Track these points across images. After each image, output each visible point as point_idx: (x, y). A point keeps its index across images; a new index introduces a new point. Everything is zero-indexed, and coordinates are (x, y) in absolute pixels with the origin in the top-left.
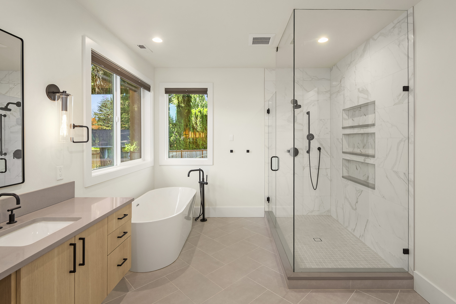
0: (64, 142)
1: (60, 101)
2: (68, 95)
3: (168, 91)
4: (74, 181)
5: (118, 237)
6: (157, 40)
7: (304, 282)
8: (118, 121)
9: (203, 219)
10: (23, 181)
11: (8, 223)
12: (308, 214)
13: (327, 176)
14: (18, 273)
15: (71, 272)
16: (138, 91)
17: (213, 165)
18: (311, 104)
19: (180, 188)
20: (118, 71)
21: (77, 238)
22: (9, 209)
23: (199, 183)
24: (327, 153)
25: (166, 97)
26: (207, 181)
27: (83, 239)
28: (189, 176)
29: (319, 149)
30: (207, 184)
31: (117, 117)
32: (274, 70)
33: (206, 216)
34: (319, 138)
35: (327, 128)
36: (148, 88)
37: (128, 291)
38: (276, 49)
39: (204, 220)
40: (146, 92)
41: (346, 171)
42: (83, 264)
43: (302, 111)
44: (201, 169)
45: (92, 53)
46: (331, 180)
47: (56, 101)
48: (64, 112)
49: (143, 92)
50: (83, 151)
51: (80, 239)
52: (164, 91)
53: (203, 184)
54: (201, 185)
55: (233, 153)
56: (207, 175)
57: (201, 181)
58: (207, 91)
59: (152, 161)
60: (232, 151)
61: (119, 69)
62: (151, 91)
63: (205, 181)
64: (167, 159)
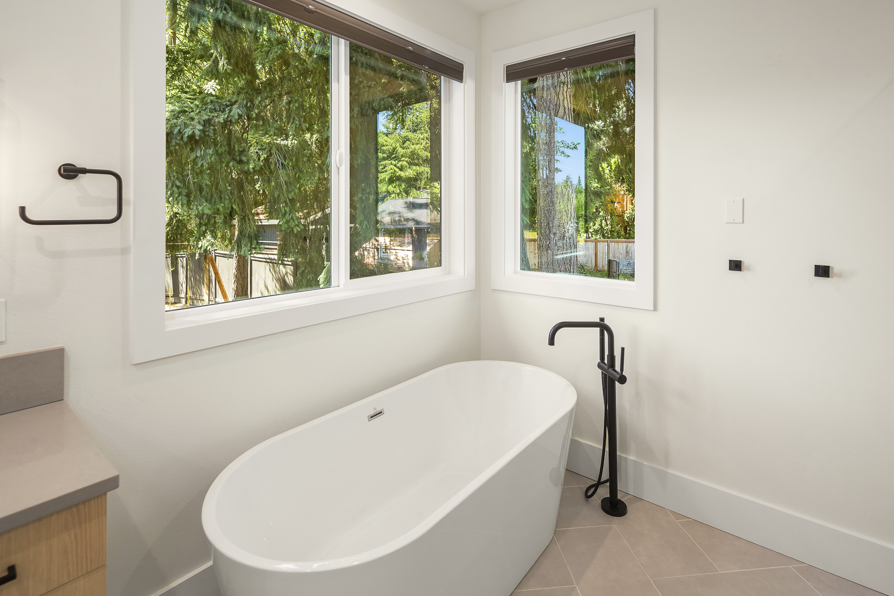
3: (513, 73)
4: (64, 346)
8: (341, 164)
9: (611, 500)
17: (655, 310)
23: (599, 366)
26: (622, 370)
30: (623, 380)
31: (338, 153)
36: (455, 71)
39: (613, 507)
44: (605, 321)
49: (446, 84)
52: (502, 74)
53: (611, 376)
54: (604, 377)
55: (741, 271)
56: (623, 349)
57: (606, 361)
58: (634, 45)
59: (466, 276)
60: (736, 266)
61: (311, 7)
62: (466, 79)
63: (618, 368)
64: (515, 272)
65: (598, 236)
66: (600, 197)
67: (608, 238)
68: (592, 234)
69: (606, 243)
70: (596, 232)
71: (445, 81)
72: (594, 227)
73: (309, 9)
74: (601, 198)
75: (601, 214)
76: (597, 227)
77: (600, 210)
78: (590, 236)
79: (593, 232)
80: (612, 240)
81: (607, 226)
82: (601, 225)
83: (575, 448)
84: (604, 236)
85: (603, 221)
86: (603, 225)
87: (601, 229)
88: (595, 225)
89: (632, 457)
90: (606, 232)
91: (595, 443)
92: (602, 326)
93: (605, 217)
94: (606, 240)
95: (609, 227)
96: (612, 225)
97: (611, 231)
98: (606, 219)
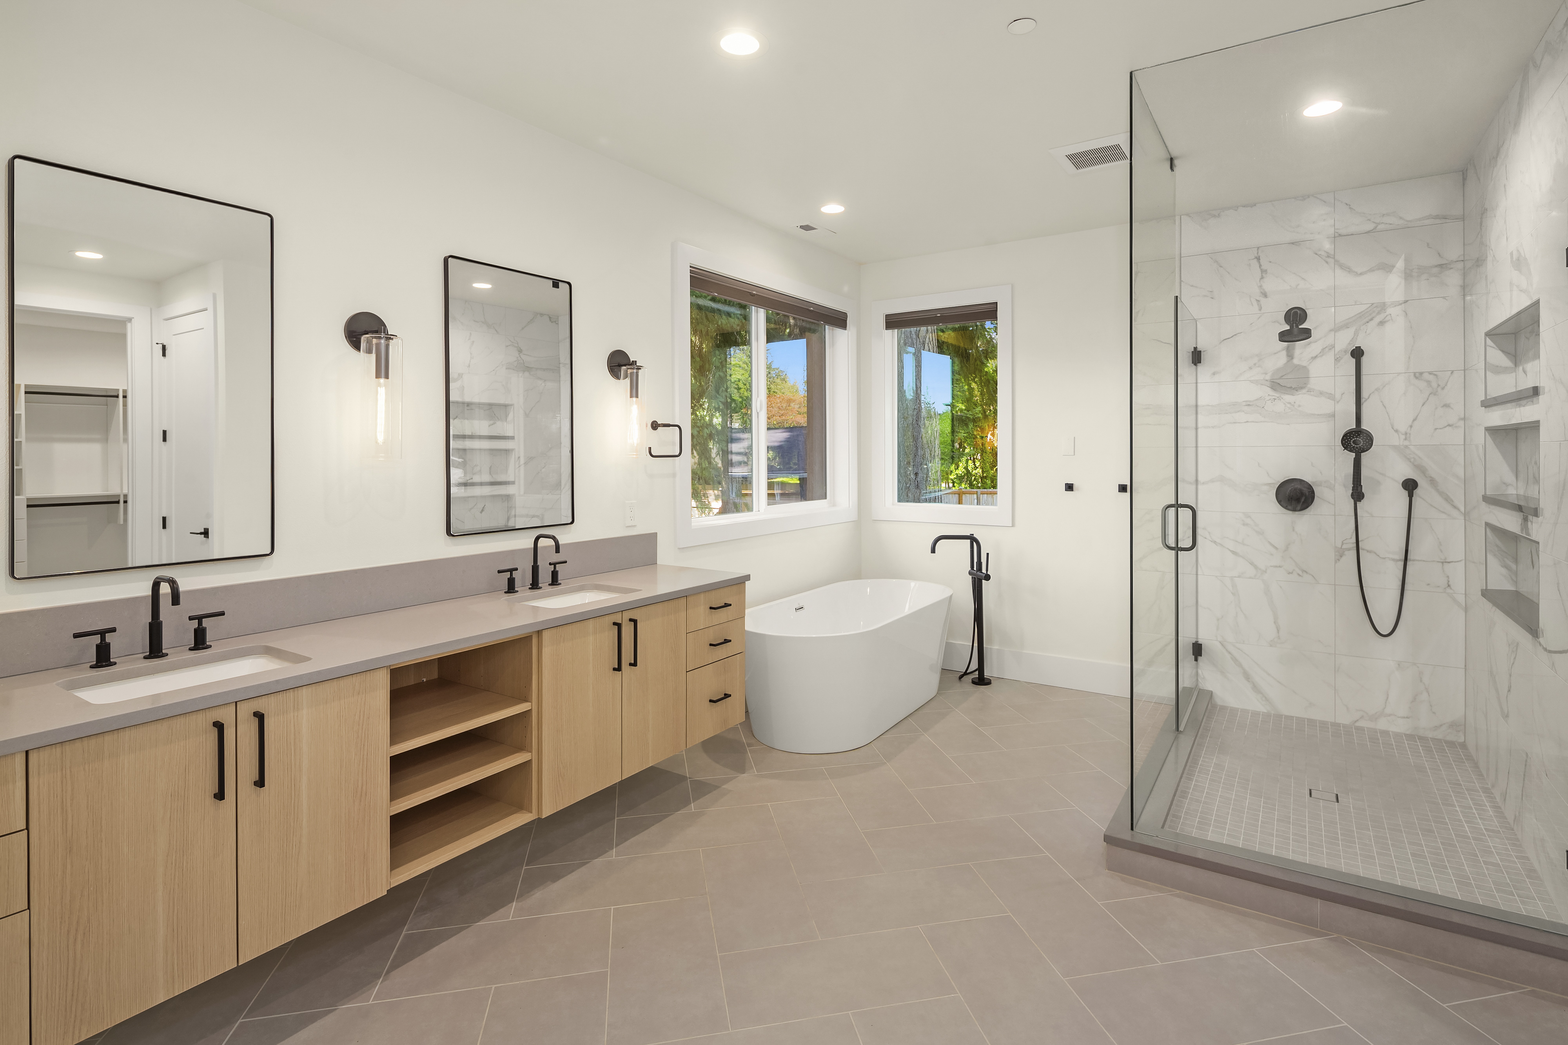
0: (633, 455)
1: (628, 381)
2: (639, 368)
3: (893, 322)
4: (656, 532)
5: (711, 645)
6: (833, 209)
7: (1155, 862)
8: (761, 410)
9: (979, 678)
10: (572, 522)
11: (549, 585)
12: (1357, 724)
13: (1448, 590)
14: (539, 633)
15: (614, 669)
16: (820, 329)
17: (1013, 526)
18: (1372, 319)
19: (913, 584)
20: (753, 295)
21: (628, 615)
22: (552, 561)
23: (970, 573)
24: (1448, 499)
25: (892, 337)
26: (987, 570)
27: (635, 621)
28: (933, 551)
29: (1410, 486)
30: (988, 578)
31: (759, 400)
32: (1214, 216)
33: (987, 674)
34: (1406, 443)
35: (1446, 406)
36: (839, 320)
37: (744, 773)
38: (1167, 165)
39: (982, 681)
40: (839, 331)
41: (1504, 571)
42: (634, 664)
43: (1333, 346)
44: (974, 536)
45: (691, 272)
46: (1466, 610)
47: (621, 381)
48: (634, 399)
49: (830, 332)
50: (674, 475)
51: (631, 620)
52: (882, 322)
53: (979, 578)
54: (974, 580)
55: (1073, 491)
56: (988, 554)
57: (975, 569)
58: (997, 310)
59: (851, 507)
60: (1070, 487)
61: (754, 292)
62: (850, 327)
63: (984, 571)
64: (893, 504)
65: (963, 486)
66: (967, 425)
67: (979, 488)
68: (953, 483)
69: (975, 495)
70: (960, 478)
71: (829, 329)
72: (957, 472)
73: (754, 294)
74: (968, 427)
75: (967, 451)
76: (961, 471)
77: (965, 445)
78: (951, 485)
79: (955, 478)
80: (984, 490)
81: (975, 470)
82: (966, 468)
83: (949, 650)
84: (971, 485)
85: (970, 462)
86: (970, 468)
87: (967, 474)
88: (957, 469)
89: (996, 647)
90: (975, 479)
91: (965, 641)
92: (972, 539)
93: (973, 455)
94: (975, 490)
95: (979, 470)
96: (982, 468)
97: (982, 478)
98: (974, 459)
